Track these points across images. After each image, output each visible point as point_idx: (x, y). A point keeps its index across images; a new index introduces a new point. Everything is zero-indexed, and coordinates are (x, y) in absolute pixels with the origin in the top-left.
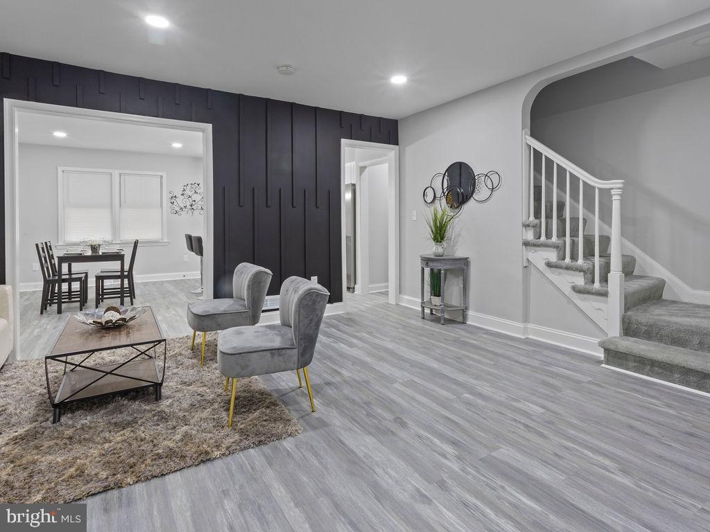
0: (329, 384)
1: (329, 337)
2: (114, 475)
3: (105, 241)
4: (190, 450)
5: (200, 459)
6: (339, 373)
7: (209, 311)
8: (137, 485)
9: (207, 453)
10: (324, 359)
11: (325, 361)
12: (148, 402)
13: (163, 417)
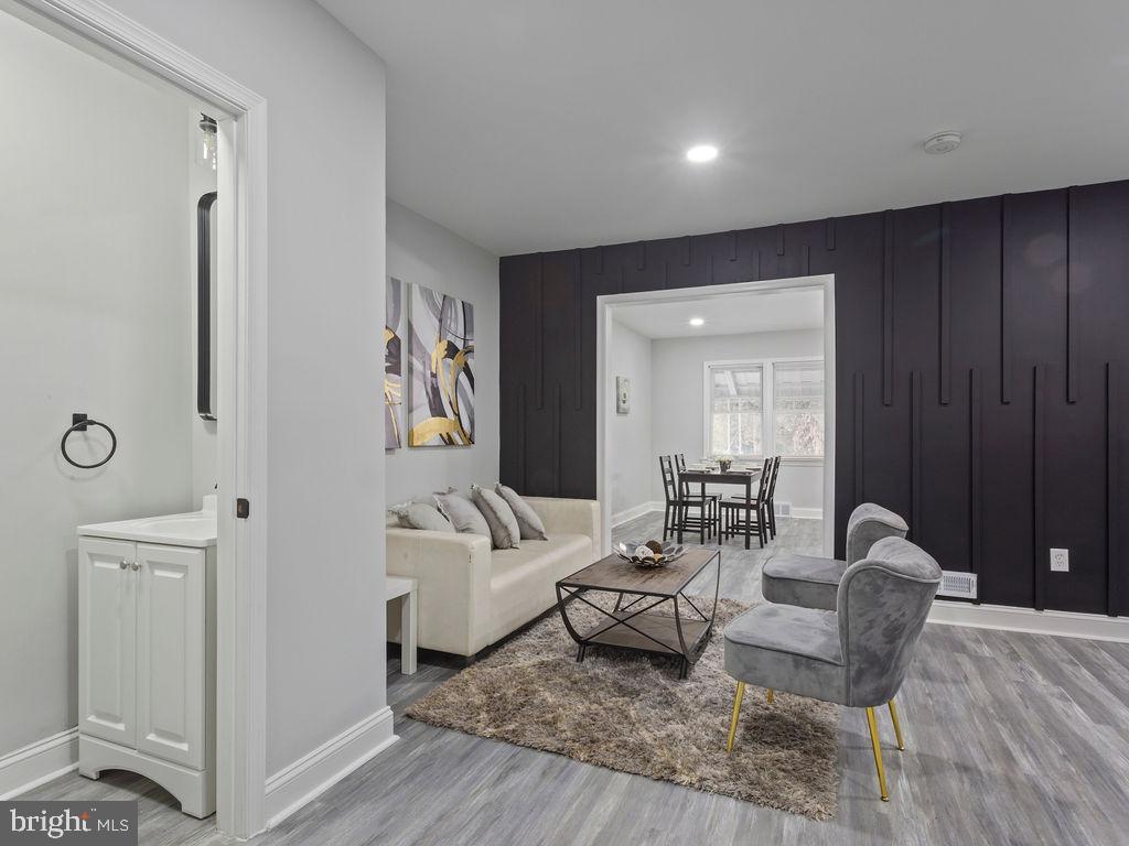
0: (964, 768)
1: (1057, 683)
2: (574, 741)
3: (737, 457)
4: (661, 756)
5: (659, 775)
6: (1008, 757)
7: (782, 572)
8: (586, 765)
9: (674, 771)
10: (1002, 720)
11: (999, 725)
12: (669, 676)
13: (668, 701)
